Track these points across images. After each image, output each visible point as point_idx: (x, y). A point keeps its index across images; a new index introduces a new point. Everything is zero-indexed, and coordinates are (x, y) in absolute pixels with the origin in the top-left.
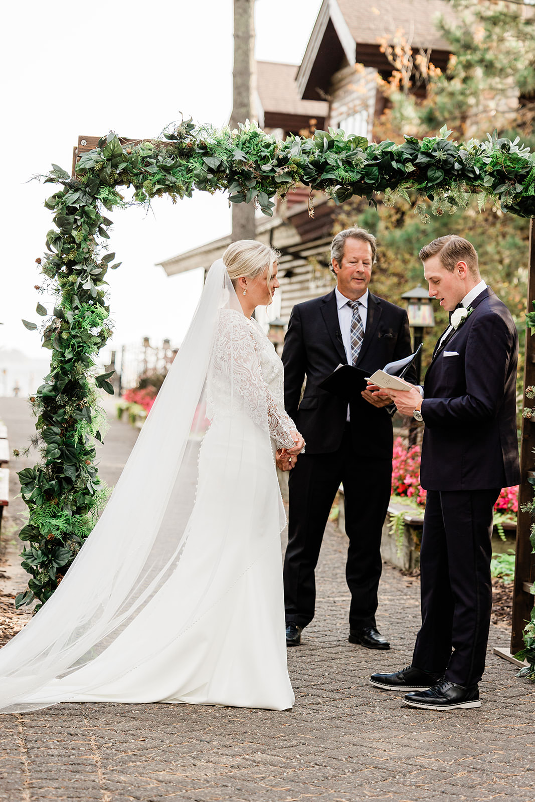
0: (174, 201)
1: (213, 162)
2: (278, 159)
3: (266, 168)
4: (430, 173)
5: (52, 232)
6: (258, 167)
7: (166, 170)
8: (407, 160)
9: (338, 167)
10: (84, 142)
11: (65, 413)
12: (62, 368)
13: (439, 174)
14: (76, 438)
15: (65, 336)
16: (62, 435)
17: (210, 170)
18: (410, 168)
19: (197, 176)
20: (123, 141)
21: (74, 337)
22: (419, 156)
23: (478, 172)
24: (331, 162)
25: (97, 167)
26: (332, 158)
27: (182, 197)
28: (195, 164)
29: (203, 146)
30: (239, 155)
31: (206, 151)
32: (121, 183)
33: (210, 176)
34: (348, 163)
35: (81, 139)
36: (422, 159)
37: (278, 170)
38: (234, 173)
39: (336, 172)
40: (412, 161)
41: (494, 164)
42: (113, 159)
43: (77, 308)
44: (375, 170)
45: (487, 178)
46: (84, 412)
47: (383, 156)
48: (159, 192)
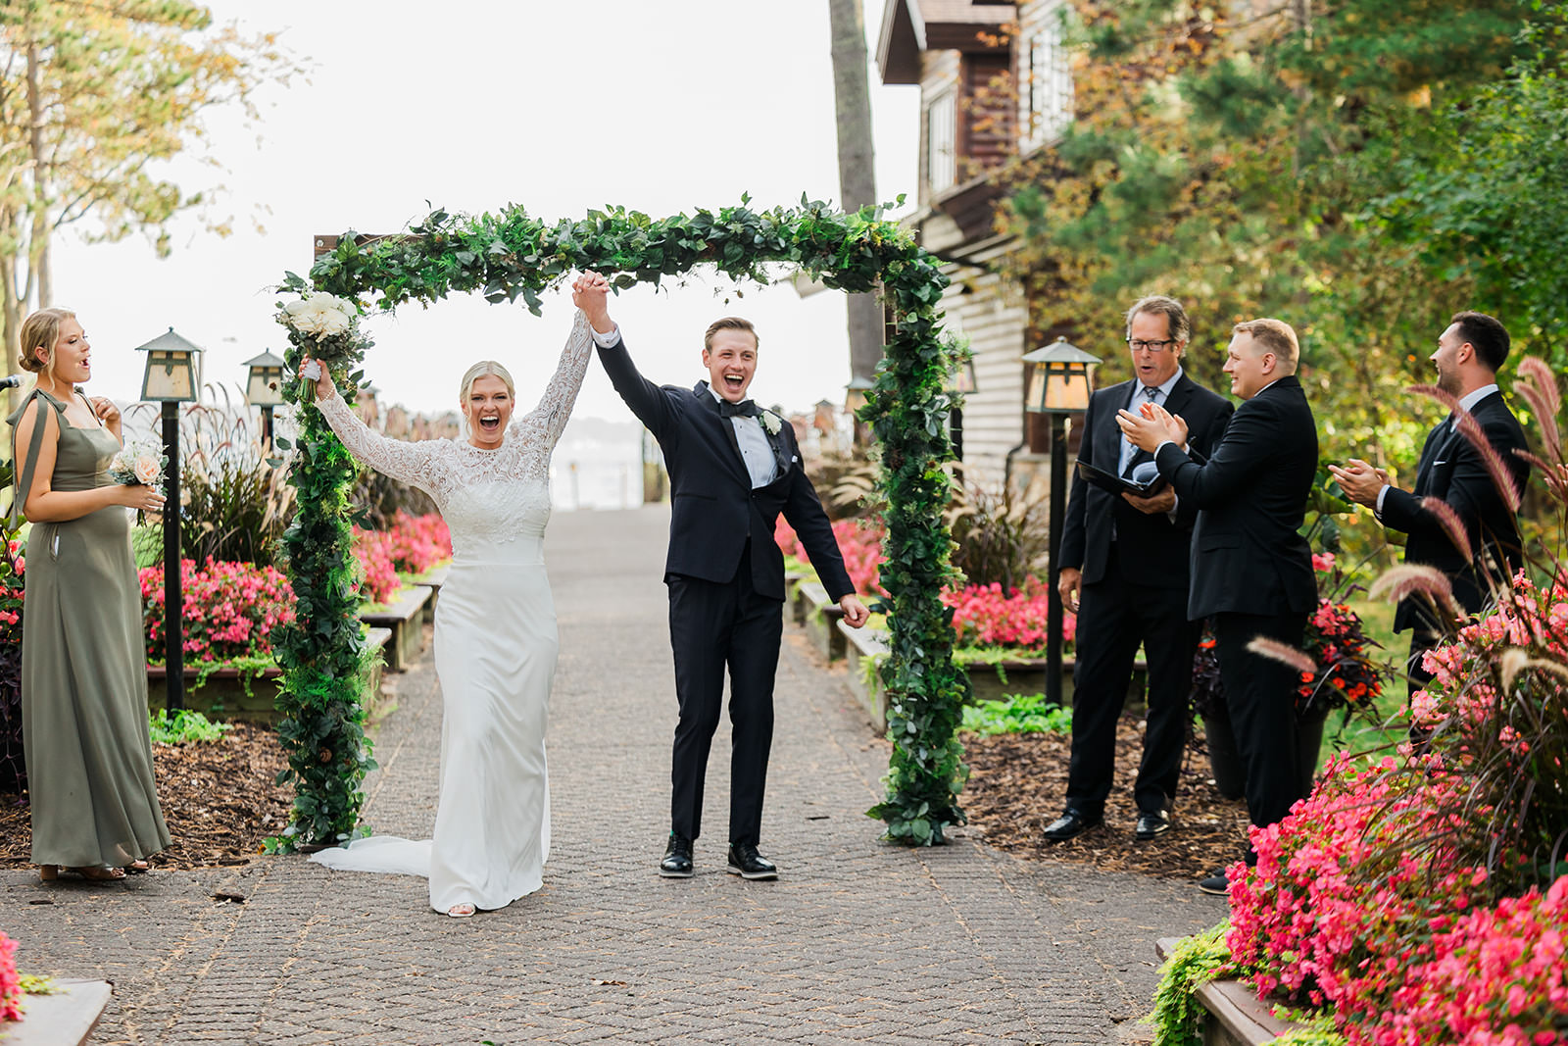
0: (425, 307)
1: (466, 257)
2: (543, 249)
3: (529, 259)
4: (727, 250)
5: (289, 350)
6: (521, 259)
7: (412, 272)
8: (698, 237)
9: (616, 251)
10: (320, 243)
11: (315, 560)
12: (308, 509)
13: (739, 250)
14: (329, 589)
15: (308, 471)
16: (314, 585)
17: (465, 267)
18: (702, 246)
19: (450, 275)
20: (360, 240)
21: (320, 471)
22: (713, 231)
23: (783, 245)
24: (607, 246)
25: (332, 273)
26: (609, 242)
27: (434, 300)
28: (445, 262)
29: (456, 239)
30: (497, 248)
31: (461, 243)
32: (362, 289)
33: (466, 274)
34: (626, 246)
35: (317, 238)
36: (715, 234)
37: (544, 260)
38: (491, 268)
39: (614, 258)
40: (704, 237)
41: (802, 233)
42: (350, 264)
43: (320, 438)
44: (659, 252)
45: (794, 251)
46: (336, 558)
47: (669, 234)
48: (404, 297)
